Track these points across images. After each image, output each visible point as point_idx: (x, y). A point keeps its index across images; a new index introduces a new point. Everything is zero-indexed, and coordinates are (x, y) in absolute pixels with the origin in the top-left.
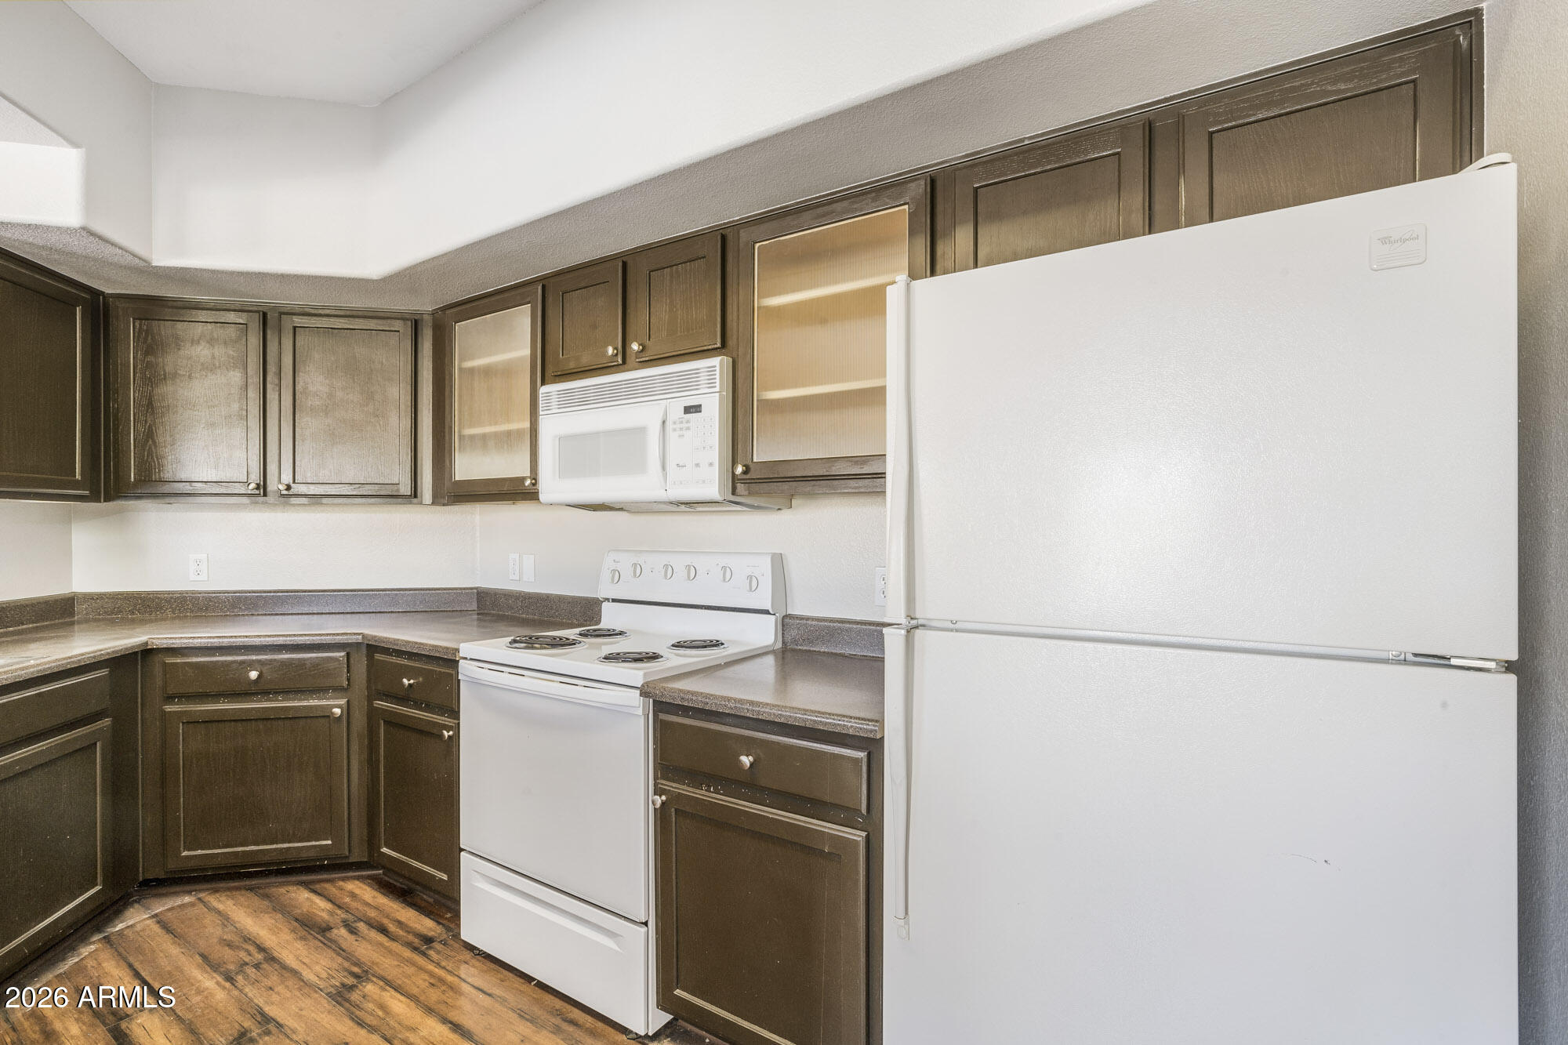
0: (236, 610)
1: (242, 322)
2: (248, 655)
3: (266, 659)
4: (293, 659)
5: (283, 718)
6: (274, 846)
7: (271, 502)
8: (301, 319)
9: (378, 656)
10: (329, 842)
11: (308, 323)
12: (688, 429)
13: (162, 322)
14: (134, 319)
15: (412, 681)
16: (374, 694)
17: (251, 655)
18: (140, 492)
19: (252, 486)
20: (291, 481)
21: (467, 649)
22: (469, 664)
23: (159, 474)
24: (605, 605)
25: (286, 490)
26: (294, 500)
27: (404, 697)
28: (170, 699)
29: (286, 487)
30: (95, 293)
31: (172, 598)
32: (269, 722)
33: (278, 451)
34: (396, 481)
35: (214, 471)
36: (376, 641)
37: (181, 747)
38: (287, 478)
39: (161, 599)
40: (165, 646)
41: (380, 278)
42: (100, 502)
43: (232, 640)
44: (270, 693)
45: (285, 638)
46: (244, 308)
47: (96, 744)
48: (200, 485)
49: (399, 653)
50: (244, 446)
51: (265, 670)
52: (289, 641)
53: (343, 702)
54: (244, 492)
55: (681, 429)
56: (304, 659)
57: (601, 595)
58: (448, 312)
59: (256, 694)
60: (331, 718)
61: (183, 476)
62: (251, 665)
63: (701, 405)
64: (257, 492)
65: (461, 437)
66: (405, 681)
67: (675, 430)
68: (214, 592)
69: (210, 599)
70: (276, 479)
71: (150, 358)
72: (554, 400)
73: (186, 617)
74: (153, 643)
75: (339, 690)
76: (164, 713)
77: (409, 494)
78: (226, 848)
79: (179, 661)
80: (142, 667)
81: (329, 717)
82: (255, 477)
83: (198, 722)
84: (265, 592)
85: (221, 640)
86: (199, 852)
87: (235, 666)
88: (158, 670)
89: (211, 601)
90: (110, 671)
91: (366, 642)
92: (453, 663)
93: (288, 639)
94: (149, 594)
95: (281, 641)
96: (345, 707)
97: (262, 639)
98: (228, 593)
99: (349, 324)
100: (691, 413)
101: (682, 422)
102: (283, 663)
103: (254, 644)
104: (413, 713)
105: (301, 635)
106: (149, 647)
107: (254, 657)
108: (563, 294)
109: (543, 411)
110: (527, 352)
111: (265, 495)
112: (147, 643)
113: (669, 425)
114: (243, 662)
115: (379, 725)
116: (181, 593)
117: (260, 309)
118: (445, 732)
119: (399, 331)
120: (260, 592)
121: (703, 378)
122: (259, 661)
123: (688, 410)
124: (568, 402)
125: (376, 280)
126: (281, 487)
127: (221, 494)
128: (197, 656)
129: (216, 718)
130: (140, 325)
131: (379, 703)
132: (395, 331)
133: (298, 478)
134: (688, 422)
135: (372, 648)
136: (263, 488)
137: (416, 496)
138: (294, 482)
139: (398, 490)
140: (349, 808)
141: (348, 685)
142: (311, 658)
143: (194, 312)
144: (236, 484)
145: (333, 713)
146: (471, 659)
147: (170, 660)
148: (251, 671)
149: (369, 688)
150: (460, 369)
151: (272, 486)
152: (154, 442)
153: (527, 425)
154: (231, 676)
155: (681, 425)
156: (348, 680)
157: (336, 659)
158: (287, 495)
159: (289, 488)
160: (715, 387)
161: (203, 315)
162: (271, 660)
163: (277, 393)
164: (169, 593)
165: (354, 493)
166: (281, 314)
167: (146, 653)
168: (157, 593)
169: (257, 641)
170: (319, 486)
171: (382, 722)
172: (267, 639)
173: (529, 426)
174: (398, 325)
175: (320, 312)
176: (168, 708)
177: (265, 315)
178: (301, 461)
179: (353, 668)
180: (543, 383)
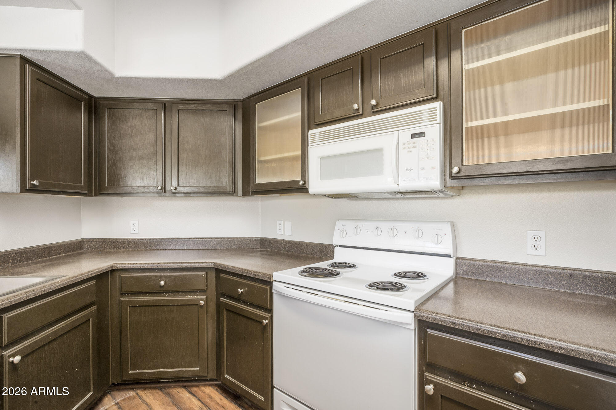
0: (151, 248)
1: (155, 108)
2: (159, 272)
3: (168, 275)
4: (180, 275)
5: (176, 305)
6: (172, 370)
7: (168, 196)
8: (182, 106)
9: (222, 275)
10: (198, 369)
11: (184, 108)
12: (415, 147)
13: (119, 109)
14: (107, 109)
15: (242, 290)
16: (220, 294)
17: (161, 273)
18: (109, 191)
19: (160, 188)
20: (177, 185)
21: (277, 275)
22: (277, 284)
23: (118, 183)
24: (336, 249)
25: (174, 190)
26: (178, 195)
27: (238, 299)
28: (123, 294)
29: (174, 188)
30: (91, 97)
31: (123, 241)
32: (169, 307)
33: (171, 171)
34: (225, 184)
35: (142, 181)
36: (221, 267)
37: (128, 319)
38: (175, 184)
39: (119, 242)
40: (121, 268)
41: (223, 78)
42: (92, 196)
43: (152, 265)
44: (170, 292)
45: (176, 265)
46: (156, 102)
47: (89, 319)
48: (136, 188)
49: (234, 274)
50: (155, 169)
51: (167, 280)
52: (178, 266)
53: (204, 297)
54: (155, 191)
55: (409, 148)
56: (186, 275)
57: (334, 243)
58: (252, 98)
59: (163, 292)
60: (199, 306)
61: (128, 184)
62: (161, 278)
63: (425, 132)
64: (161, 191)
65: (259, 161)
66: (239, 290)
67: (404, 148)
68: (141, 239)
69: (139, 242)
70: (170, 185)
71: (113, 127)
72: (317, 138)
73: (129, 250)
74: (115, 266)
75: (202, 291)
76: (120, 302)
77: (232, 191)
78: (150, 369)
79: (127, 275)
80: (110, 278)
81: (198, 305)
82: (160, 184)
83: (136, 306)
84: (163, 239)
85: (147, 265)
86: (137, 371)
87: (153, 278)
88: (117, 280)
89: (140, 243)
90: (96, 282)
91: (216, 267)
92: (270, 284)
93: (178, 265)
94: (113, 240)
95: (175, 266)
96: (205, 300)
97: (166, 265)
98: (147, 239)
99: (204, 107)
100: (416, 138)
101: (409, 144)
102: (176, 277)
103: (162, 267)
104: (242, 307)
105: (184, 263)
106: (114, 268)
107: (162, 274)
108: (321, 79)
109: (310, 143)
110: (299, 114)
111: (165, 192)
112: (113, 266)
113: (400, 146)
114: (157, 276)
115: (223, 310)
116: (127, 239)
117: (163, 101)
118: (264, 321)
119: (227, 110)
120: (161, 239)
121: (425, 116)
122: (165, 276)
123: (414, 136)
124: (325, 138)
125: (220, 80)
126: (172, 188)
127: (144, 192)
128: (136, 273)
129: (145, 304)
130: (110, 111)
131: (222, 299)
132: (225, 110)
133: (180, 184)
134: (414, 143)
135: (219, 271)
136: (164, 189)
137: (235, 192)
138: (178, 186)
139: (226, 189)
140: (207, 351)
141: (207, 289)
142: (189, 275)
143: (133, 104)
144: (152, 187)
145: (200, 303)
146: (278, 281)
147: (123, 275)
148: (161, 281)
149: (217, 290)
150: (259, 128)
151: (168, 188)
152: (116, 167)
153: (299, 153)
154: (152, 283)
155: (409, 146)
156: (207, 286)
157: (201, 276)
158: (175, 193)
159: (176, 189)
160: (436, 120)
161: (136, 106)
162: (170, 276)
163: (170, 142)
164: (122, 239)
165: (206, 191)
166: (172, 103)
167: (113, 271)
168: (117, 239)
169: (163, 266)
170: (189, 187)
171: (225, 310)
172: (169, 265)
173: (300, 153)
174: (226, 107)
175: (190, 102)
176: (123, 299)
177: (165, 104)
178: (181, 175)
179: (209, 280)
180: (309, 129)
